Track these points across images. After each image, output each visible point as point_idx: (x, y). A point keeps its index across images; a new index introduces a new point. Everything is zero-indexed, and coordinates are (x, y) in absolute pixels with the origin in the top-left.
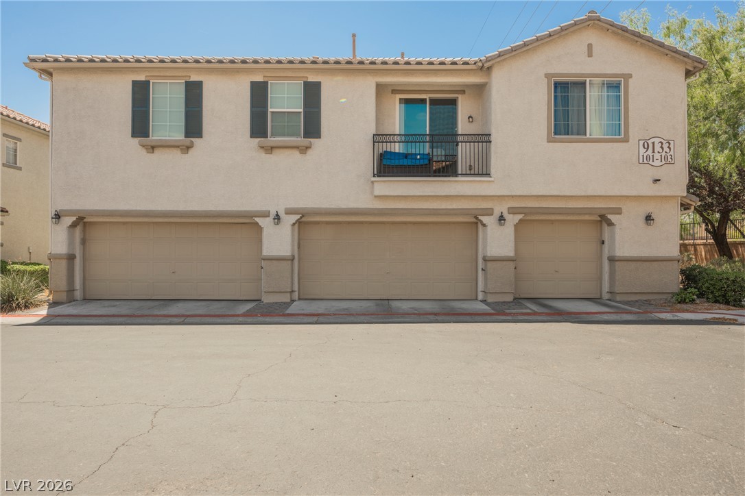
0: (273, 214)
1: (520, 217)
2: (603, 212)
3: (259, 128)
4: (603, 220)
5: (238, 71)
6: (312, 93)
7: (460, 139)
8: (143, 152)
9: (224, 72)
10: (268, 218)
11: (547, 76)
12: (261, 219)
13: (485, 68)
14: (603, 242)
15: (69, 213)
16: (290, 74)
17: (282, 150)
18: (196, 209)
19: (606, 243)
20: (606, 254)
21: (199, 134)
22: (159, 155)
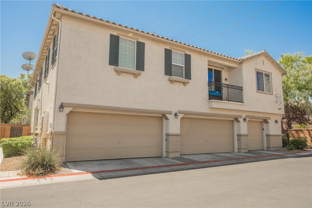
0: (174, 113)
8: (115, 73)
10: (171, 115)
16: (179, 49)
18: (140, 108)
19: (265, 129)
20: (265, 133)
22: (123, 77)
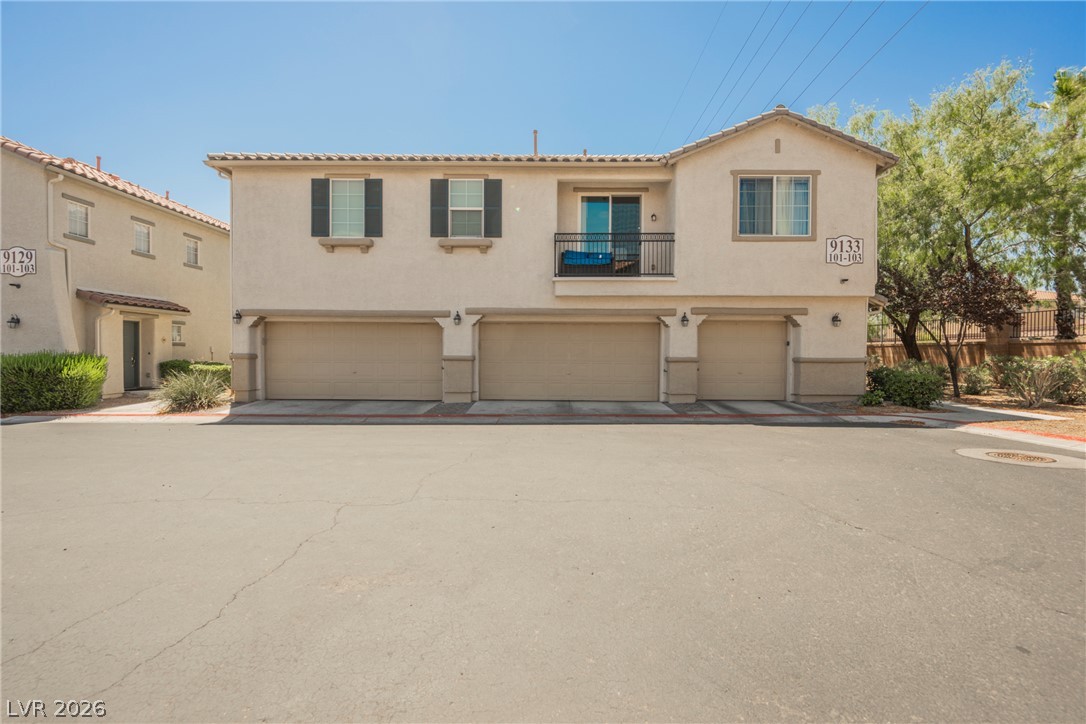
0: (453, 315)
1: (704, 317)
2: (789, 313)
3: (439, 227)
4: (788, 321)
5: (418, 169)
6: (493, 191)
7: (643, 237)
8: (323, 251)
9: (405, 169)
10: (448, 319)
11: (733, 173)
12: (442, 319)
13: (669, 165)
14: (788, 344)
15: (250, 313)
16: (471, 172)
17: (462, 250)
18: (376, 309)
19: (791, 344)
20: (791, 355)
21: (379, 234)
22: (339, 253)
